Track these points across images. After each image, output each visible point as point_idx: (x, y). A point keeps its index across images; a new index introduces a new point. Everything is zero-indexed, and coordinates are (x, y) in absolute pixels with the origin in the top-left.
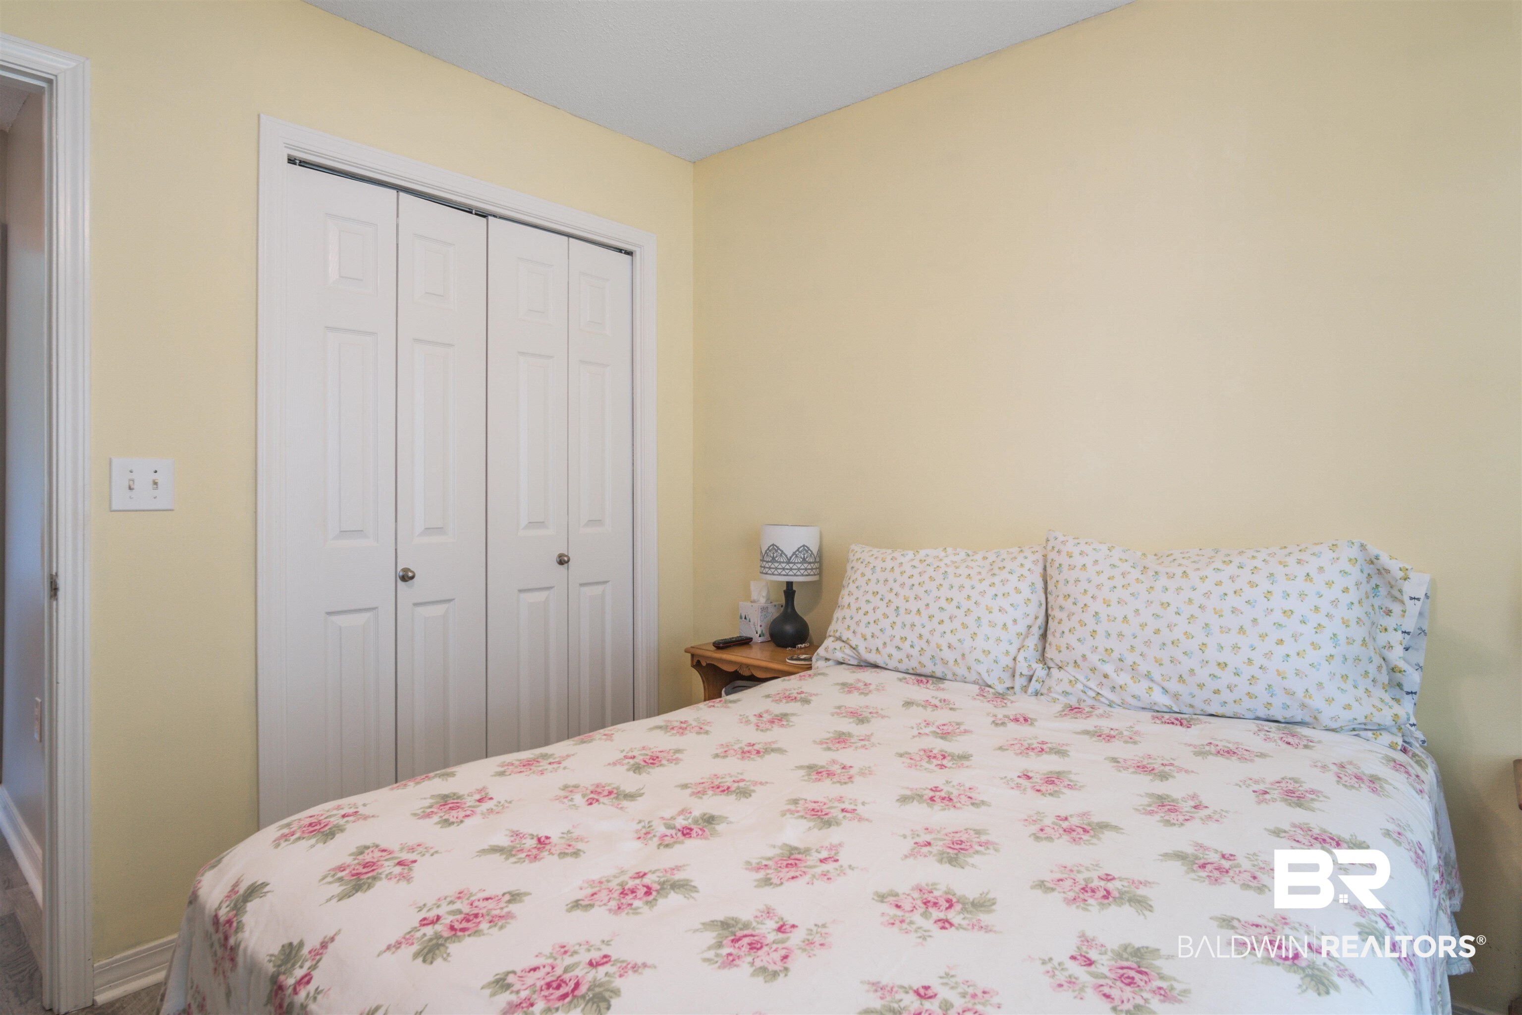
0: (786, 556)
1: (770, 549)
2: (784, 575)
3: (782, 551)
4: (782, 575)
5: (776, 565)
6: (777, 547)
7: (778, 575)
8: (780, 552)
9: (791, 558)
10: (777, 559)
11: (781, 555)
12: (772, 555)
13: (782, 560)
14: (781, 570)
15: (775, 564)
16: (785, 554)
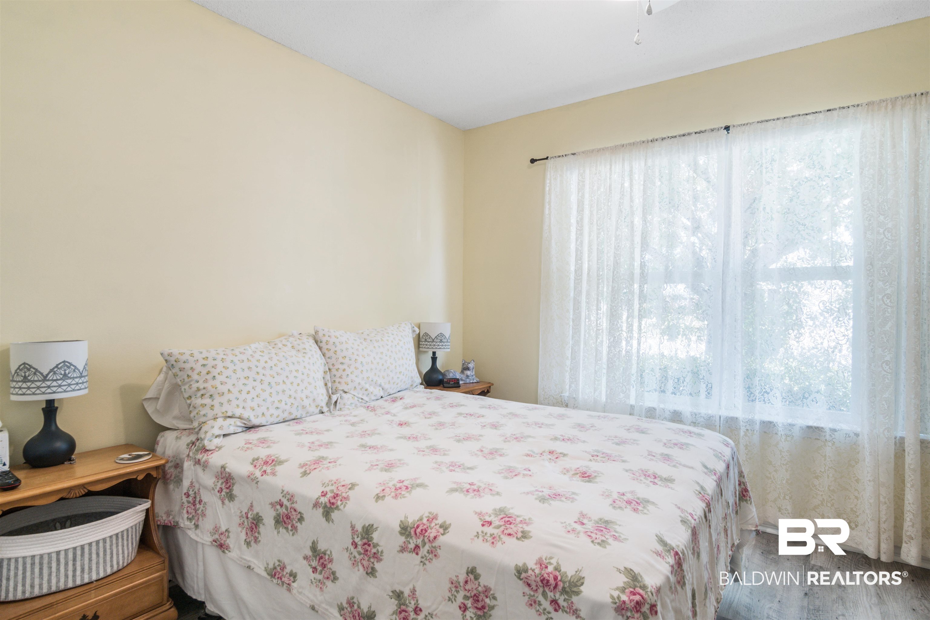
0: (79, 370)
1: (59, 366)
2: (78, 390)
3: (75, 367)
4: (76, 390)
5: (69, 381)
6: (69, 363)
7: (71, 391)
8: (73, 368)
9: (82, 371)
10: (69, 375)
11: (74, 371)
12: (63, 372)
13: (75, 376)
14: (75, 386)
15: (67, 381)
16: (78, 369)
